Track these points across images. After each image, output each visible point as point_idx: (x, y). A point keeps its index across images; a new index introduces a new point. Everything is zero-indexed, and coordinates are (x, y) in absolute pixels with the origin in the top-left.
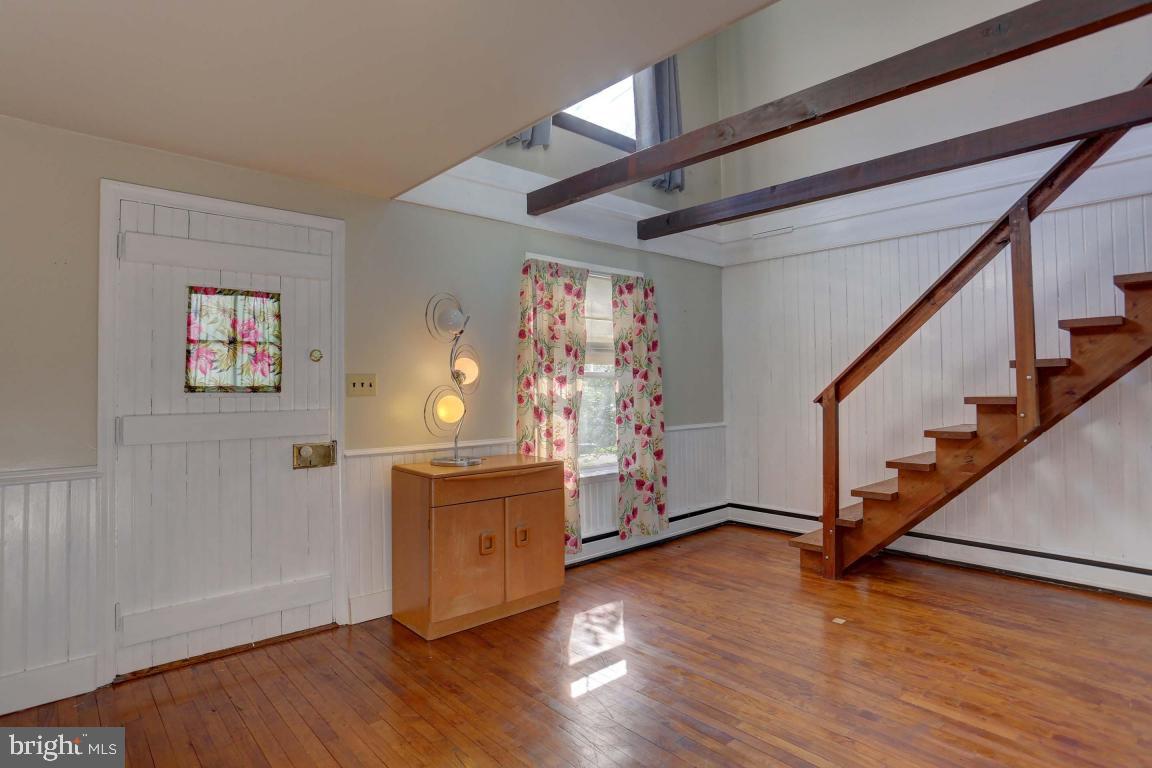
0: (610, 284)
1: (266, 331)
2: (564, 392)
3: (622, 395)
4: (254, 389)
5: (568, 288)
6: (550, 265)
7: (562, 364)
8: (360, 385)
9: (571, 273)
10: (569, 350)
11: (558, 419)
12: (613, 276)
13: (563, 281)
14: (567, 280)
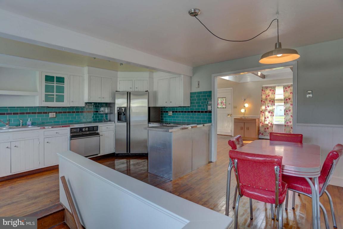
0: (283, 87)
1: (224, 101)
2: (269, 109)
3: (286, 109)
4: (223, 108)
5: (270, 90)
6: (266, 87)
7: (268, 104)
8: (235, 107)
9: (271, 87)
10: (270, 101)
11: (267, 114)
12: (283, 86)
13: (269, 89)
14: (270, 89)
